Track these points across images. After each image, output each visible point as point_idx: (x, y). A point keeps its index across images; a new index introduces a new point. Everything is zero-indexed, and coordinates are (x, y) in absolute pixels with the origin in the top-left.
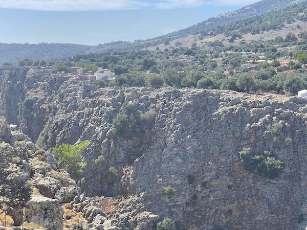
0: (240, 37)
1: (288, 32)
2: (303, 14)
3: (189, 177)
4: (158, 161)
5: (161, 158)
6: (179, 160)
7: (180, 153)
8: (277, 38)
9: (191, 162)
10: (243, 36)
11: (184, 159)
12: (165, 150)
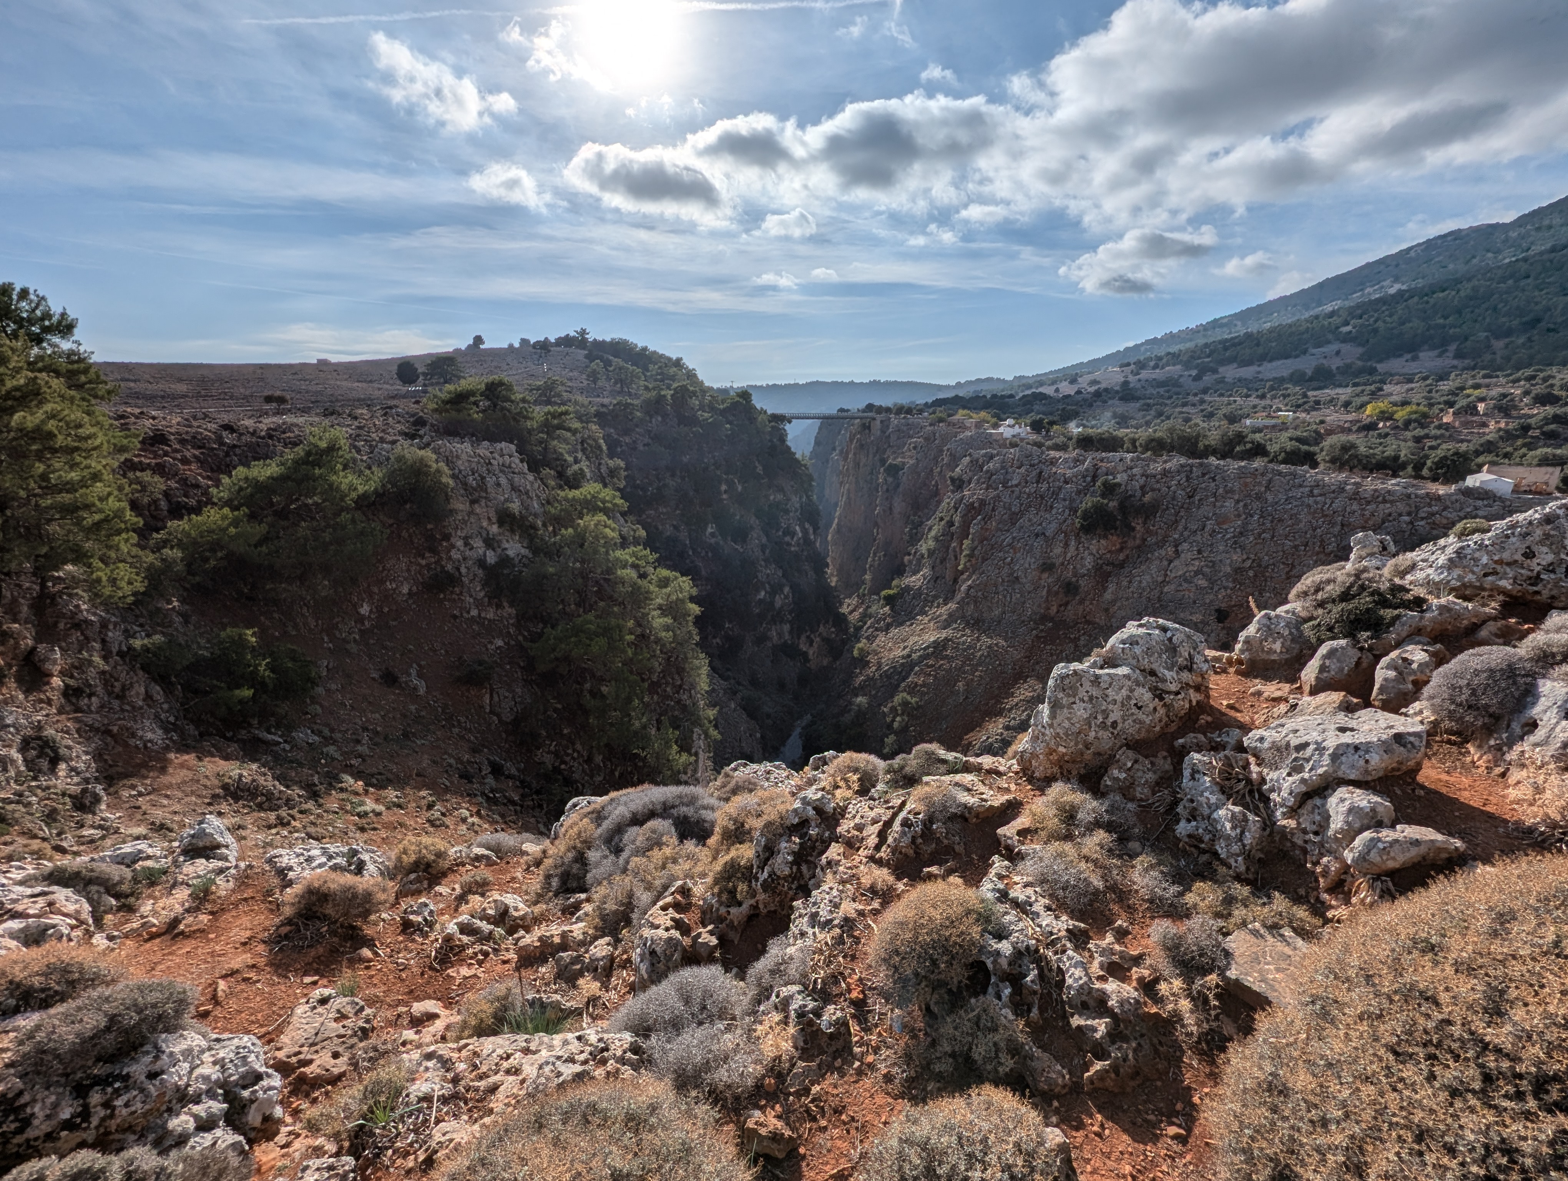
0: (1215, 371)
1: (1314, 364)
2: (1348, 328)
3: (1219, 611)
4: (1160, 579)
5: (1166, 575)
6: (1203, 583)
7: (1205, 569)
8: (1292, 375)
9: (1225, 588)
10: (1221, 369)
11: (1212, 582)
12: (1176, 563)
